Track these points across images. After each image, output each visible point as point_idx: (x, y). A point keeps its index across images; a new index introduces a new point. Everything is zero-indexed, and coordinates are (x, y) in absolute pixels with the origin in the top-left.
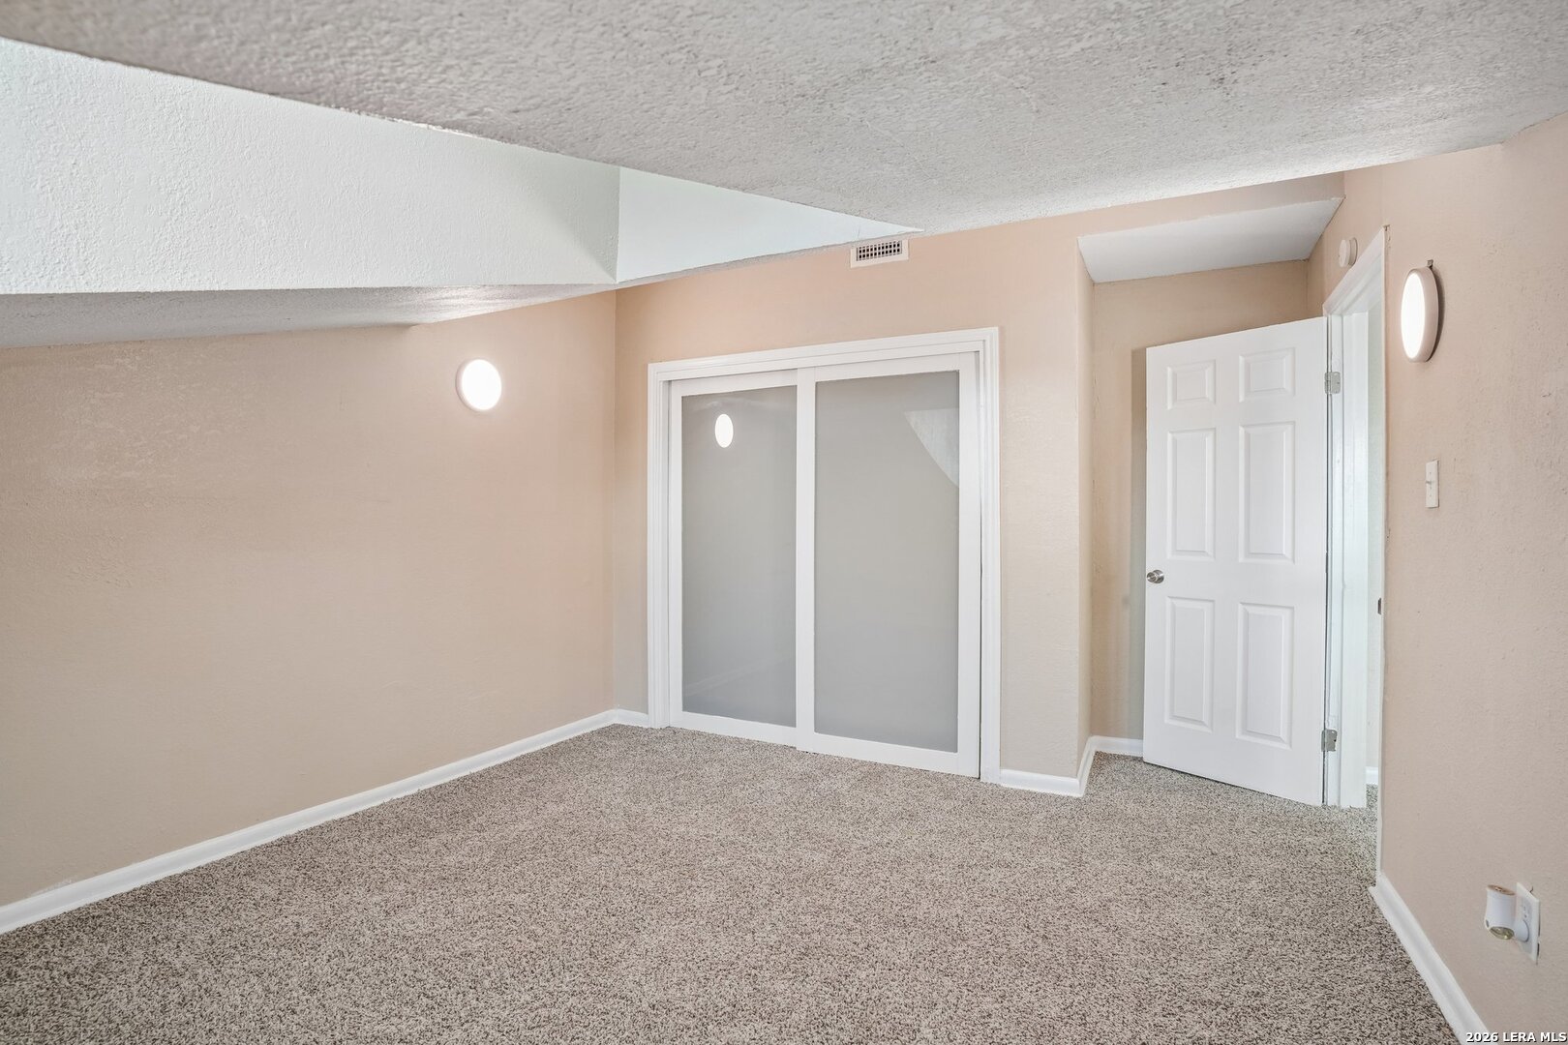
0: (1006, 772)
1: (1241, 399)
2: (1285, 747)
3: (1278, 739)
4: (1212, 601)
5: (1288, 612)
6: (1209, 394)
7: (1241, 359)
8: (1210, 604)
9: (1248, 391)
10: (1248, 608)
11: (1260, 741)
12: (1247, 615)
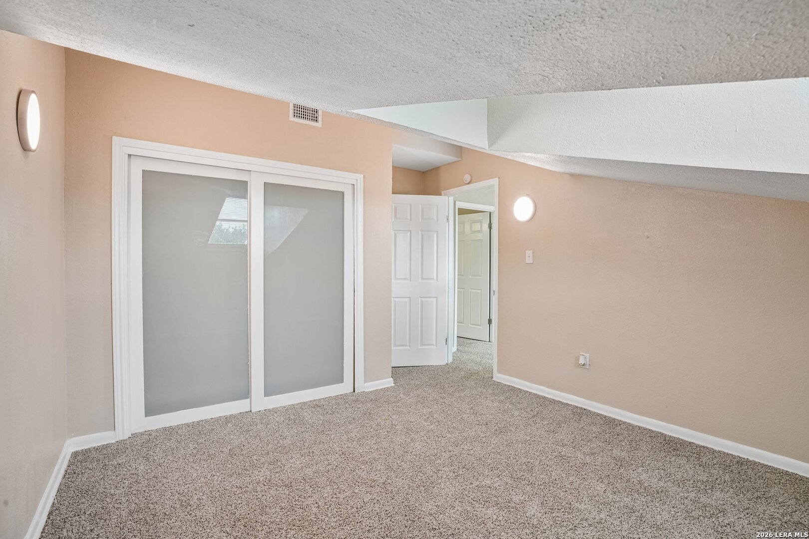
0: (367, 384)
1: (420, 221)
2: (435, 347)
3: (433, 345)
4: (410, 298)
5: (435, 299)
6: (409, 218)
7: (420, 205)
8: (409, 299)
9: (423, 218)
10: (422, 299)
11: (427, 347)
12: (422, 301)
